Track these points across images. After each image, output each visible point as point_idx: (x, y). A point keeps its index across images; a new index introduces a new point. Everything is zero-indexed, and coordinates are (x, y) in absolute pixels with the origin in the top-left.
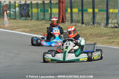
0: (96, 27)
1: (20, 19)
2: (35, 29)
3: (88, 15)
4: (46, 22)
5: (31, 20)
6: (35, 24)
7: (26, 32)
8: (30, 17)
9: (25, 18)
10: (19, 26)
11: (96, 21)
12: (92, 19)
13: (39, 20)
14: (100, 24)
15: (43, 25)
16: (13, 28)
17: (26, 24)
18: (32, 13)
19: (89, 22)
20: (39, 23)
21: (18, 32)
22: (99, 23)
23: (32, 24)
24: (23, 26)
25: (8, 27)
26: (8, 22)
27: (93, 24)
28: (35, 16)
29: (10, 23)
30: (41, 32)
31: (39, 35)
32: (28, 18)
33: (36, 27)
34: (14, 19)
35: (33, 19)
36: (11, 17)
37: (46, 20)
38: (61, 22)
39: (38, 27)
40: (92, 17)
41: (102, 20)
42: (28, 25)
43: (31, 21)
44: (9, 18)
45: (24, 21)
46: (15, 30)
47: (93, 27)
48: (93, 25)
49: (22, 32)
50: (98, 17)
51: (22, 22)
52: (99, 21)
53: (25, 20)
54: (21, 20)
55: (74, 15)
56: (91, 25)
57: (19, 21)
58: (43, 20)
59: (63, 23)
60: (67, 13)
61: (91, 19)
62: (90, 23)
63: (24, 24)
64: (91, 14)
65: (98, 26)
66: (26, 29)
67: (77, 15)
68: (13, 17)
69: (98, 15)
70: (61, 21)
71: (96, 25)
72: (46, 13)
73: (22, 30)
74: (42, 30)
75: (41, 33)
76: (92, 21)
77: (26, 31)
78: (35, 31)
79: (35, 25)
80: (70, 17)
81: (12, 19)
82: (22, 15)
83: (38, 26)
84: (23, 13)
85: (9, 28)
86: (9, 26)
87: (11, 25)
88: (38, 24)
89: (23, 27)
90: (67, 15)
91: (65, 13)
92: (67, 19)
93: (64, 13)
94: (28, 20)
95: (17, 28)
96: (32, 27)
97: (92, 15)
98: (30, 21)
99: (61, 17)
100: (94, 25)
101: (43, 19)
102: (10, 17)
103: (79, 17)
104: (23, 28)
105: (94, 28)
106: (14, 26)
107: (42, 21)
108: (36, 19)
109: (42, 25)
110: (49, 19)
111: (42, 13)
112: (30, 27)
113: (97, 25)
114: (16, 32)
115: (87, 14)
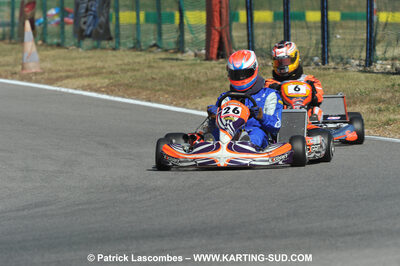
0: (331, 71)
1: (79, 46)
2: (127, 78)
3: (306, 31)
4: (163, 56)
5: (114, 49)
6: (129, 64)
7: (97, 90)
8: (110, 39)
9: (95, 43)
10: (75, 71)
11: (334, 51)
12: (321, 46)
13: (141, 50)
14: (347, 63)
15: (155, 65)
16: (54, 75)
17: (99, 64)
18: (118, 25)
19: (310, 55)
20: (143, 58)
21: (71, 91)
22: (342, 59)
23: (120, 62)
24: (88, 68)
25: (36, 74)
26: (36, 57)
27: (324, 61)
28: (128, 37)
29: (42, 60)
30: (147, 89)
31: (142, 100)
32: (104, 43)
33: (129, 74)
34: (59, 45)
35: (122, 48)
36: (49, 41)
37: (166, 51)
38: (214, 56)
39: (138, 74)
40: (320, 37)
41: (352, 48)
42: (104, 68)
43: (114, 53)
44: (40, 42)
45: (91, 53)
46: (59, 83)
47: (322, 72)
48: (324, 64)
49: (84, 88)
50: (338, 38)
51: (84, 57)
52: (344, 53)
53: (94, 48)
54: (80, 50)
55: (258, 32)
56: (317, 64)
57: (74, 54)
58: (154, 49)
59: (221, 60)
60: (234, 24)
61: (317, 44)
62: (312, 59)
63: (90, 63)
64: (316, 28)
65: (340, 67)
66: (98, 81)
67: (268, 32)
68: (55, 41)
69: (341, 31)
70: (215, 51)
71: (332, 64)
72: (165, 27)
73: (85, 81)
74: (150, 84)
75: (149, 92)
76: (320, 52)
77: (99, 85)
78: (128, 86)
79: (127, 67)
80: (246, 39)
81: (51, 45)
82: (82, 31)
83: (138, 70)
84: (84, 27)
85: (39, 77)
86: (39, 70)
87: (48, 65)
88: (139, 63)
89: (87, 72)
90: (235, 34)
91: (230, 26)
92: (237, 45)
93: (224, 24)
94: (104, 48)
95: (68, 77)
96: (116, 73)
97: (320, 31)
98: (110, 53)
99: (217, 39)
100: (326, 66)
101: (155, 45)
102: (44, 41)
103: (274, 40)
104: (88, 76)
105: (324, 75)
106: (58, 71)
107: (150, 52)
108: (132, 45)
109: (150, 67)
110: (174, 46)
111: (152, 27)
112: (111, 72)
113: (338, 64)
114: (63, 90)
115: (303, 28)
